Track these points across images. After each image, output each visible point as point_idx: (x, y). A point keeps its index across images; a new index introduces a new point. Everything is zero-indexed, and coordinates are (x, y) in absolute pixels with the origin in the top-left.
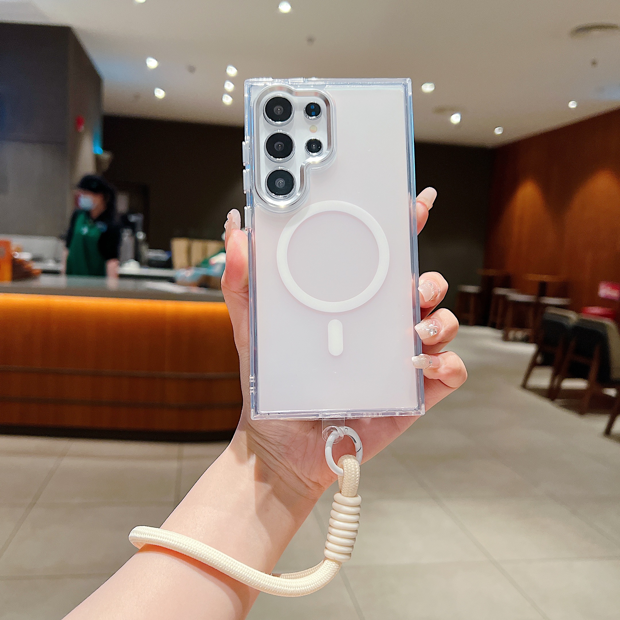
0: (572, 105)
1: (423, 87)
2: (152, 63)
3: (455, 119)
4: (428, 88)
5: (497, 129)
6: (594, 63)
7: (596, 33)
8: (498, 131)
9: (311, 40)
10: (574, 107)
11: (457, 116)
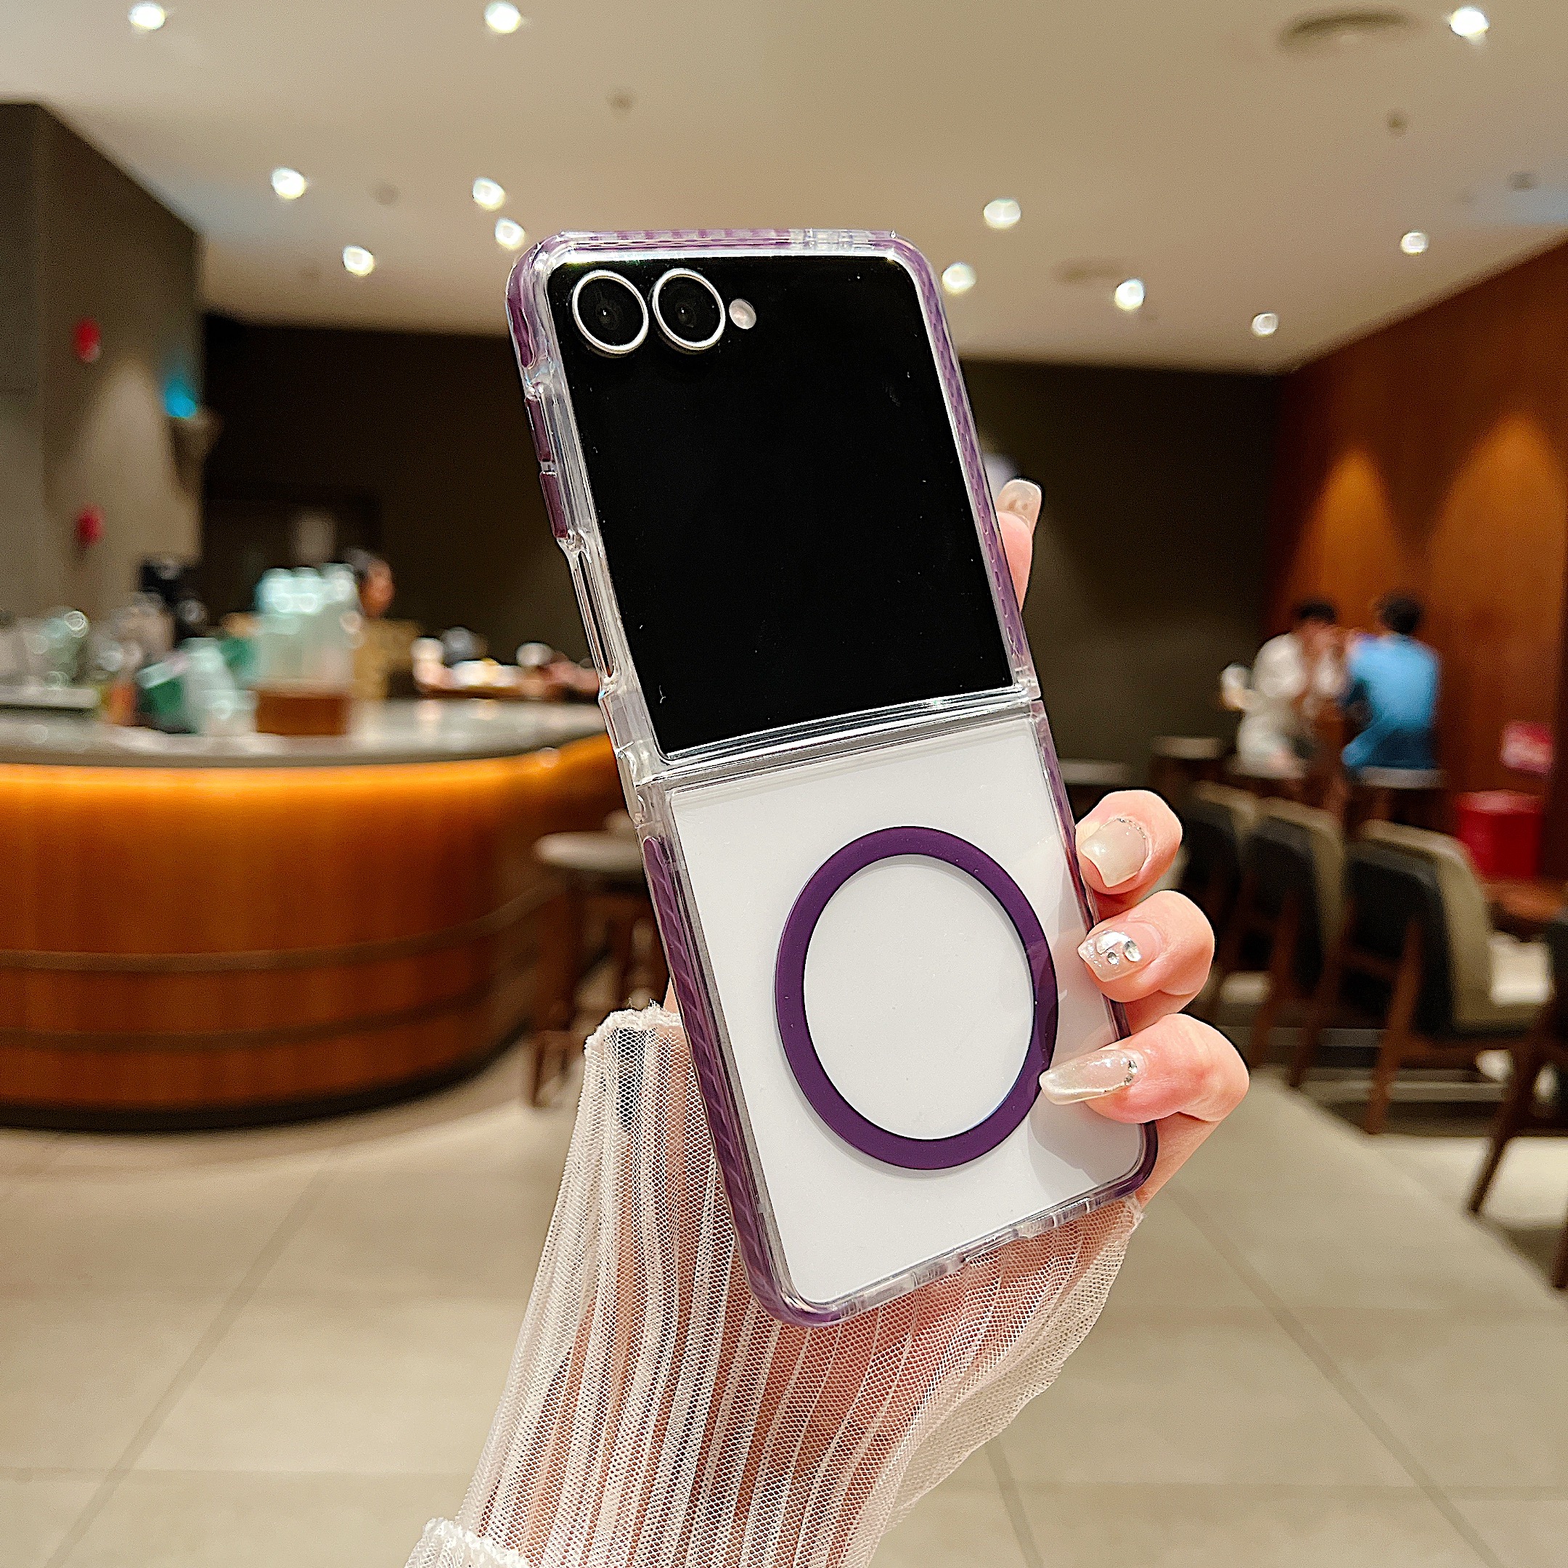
0: (1413, 244)
1: (986, 212)
3: (1129, 296)
4: (1001, 215)
5: (1259, 320)
6: (1396, 123)
7: (1349, 38)
8: (1263, 326)
9: (622, 102)
10: (1420, 251)
11: (1131, 289)
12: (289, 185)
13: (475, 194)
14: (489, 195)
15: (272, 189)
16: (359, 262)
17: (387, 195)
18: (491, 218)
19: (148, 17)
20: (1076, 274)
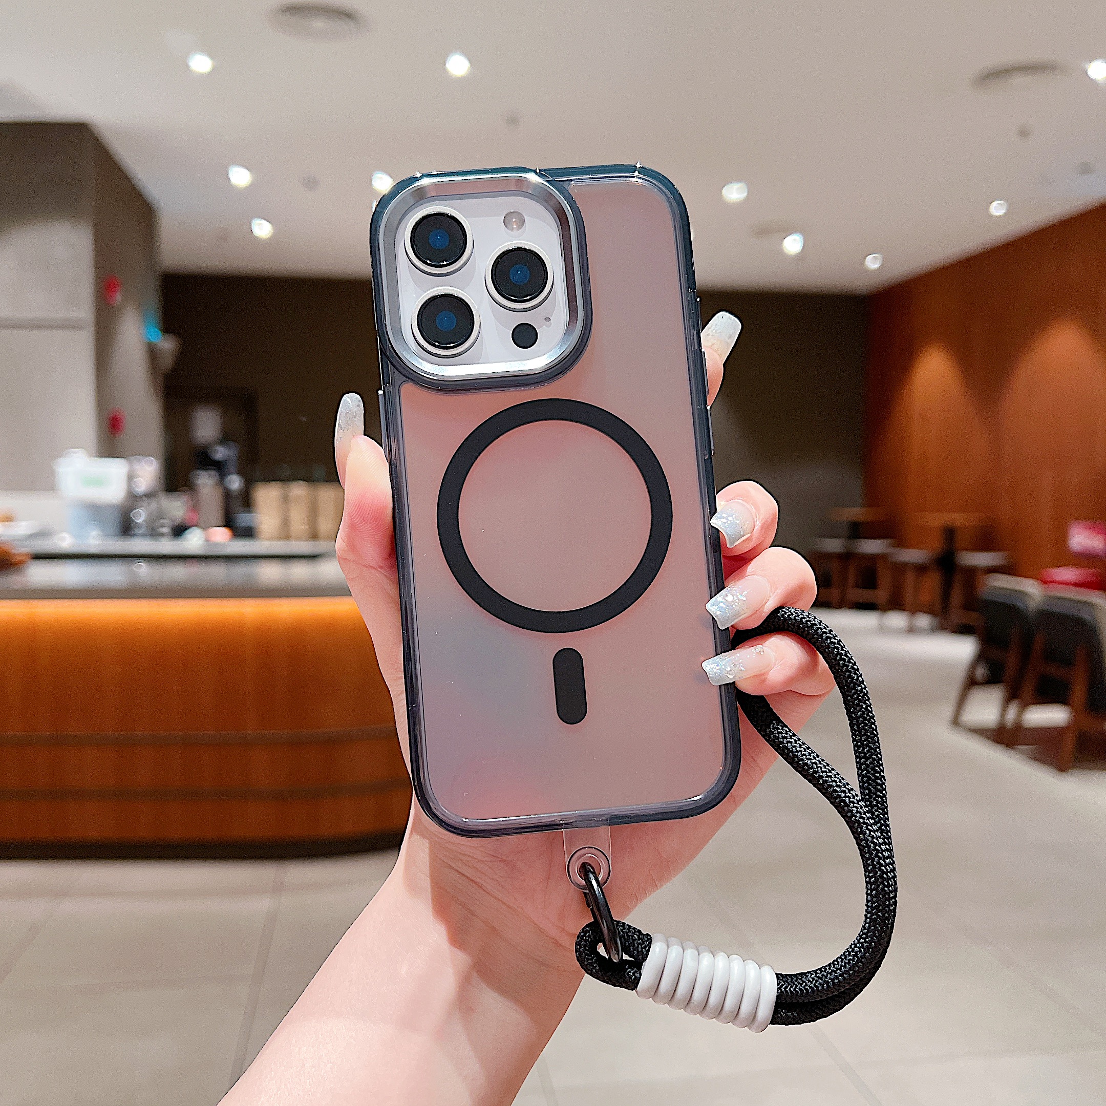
0: (997, 209)
1: (724, 191)
2: (240, 177)
3: (793, 245)
4: (735, 193)
5: (869, 259)
6: (1024, 133)
7: (1019, 80)
9: (513, 121)
10: (1001, 214)
11: (795, 240)
13: (373, 183)
15: (229, 179)
16: (262, 229)
17: (311, 183)
20: (764, 230)
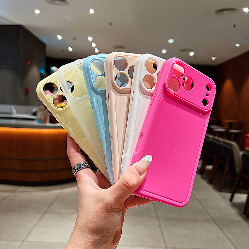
0: (238, 45)
3: (192, 54)
4: (171, 41)
6: (234, 26)
7: (226, 12)
8: (213, 58)
9: (111, 24)
12: (59, 37)
13: (88, 39)
14: (90, 39)
16: (70, 49)
17: (74, 39)
18: (91, 42)
19: (37, 12)
20: (183, 50)
